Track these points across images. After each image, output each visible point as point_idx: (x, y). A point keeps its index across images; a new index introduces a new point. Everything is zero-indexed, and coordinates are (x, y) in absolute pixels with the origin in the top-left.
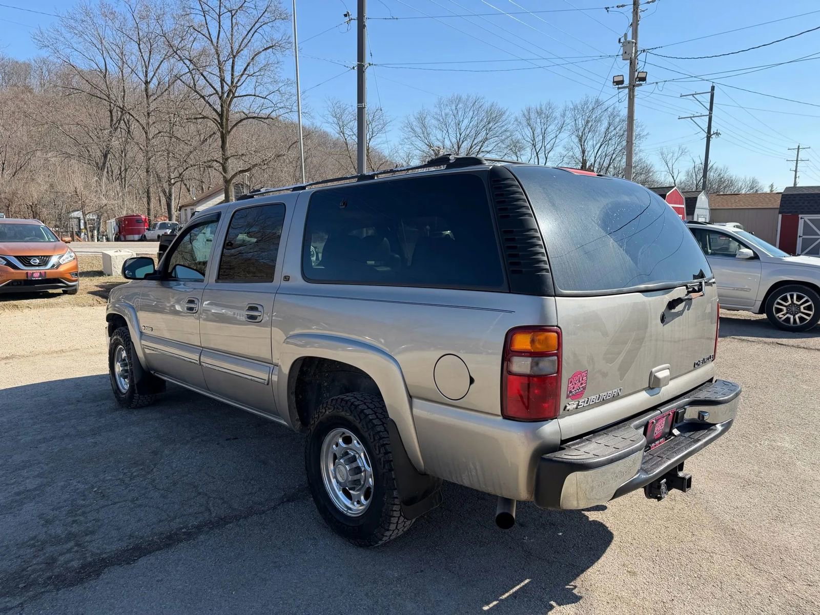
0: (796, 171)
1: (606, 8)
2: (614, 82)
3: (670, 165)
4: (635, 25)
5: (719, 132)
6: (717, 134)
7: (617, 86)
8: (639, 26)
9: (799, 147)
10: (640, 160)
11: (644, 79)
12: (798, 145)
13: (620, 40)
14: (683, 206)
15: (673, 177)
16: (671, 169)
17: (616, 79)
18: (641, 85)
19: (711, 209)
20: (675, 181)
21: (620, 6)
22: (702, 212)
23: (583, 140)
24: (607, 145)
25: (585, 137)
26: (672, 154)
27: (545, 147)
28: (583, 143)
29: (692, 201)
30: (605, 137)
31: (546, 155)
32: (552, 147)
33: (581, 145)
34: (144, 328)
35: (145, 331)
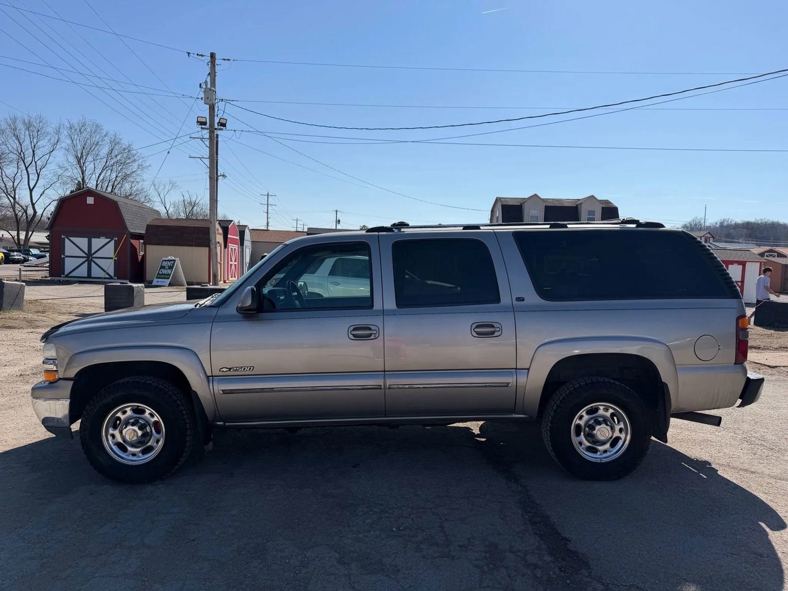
0: (267, 213)
1: (189, 53)
2: (198, 122)
3: (162, 196)
4: (212, 74)
5: (225, 174)
6: (223, 176)
7: (200, 126)
8: (216, 77)
9: (268, 194)
10: (142, 189)
11: (224, 125)
12: (267, 192)
13: (200, 85)
14: (238, 238)
15: (165, 207)
16: (163, 200)
17: (200, 120)
18: (222, 129)
19: (252, 241)
20: (167, 211)
21: (200, 55)
22: (248, 243)
23: (82, 162)
24: (109, 171)
25: (84, 159)
26: (163, 186)
27: (36, 163)
28: (82, 165)
29: (242, 234)
30: (107, 162)
31: (38, 171)
32: (45, 164)
33: (80, 167)
34: (228, 370)
35: (229, 373)
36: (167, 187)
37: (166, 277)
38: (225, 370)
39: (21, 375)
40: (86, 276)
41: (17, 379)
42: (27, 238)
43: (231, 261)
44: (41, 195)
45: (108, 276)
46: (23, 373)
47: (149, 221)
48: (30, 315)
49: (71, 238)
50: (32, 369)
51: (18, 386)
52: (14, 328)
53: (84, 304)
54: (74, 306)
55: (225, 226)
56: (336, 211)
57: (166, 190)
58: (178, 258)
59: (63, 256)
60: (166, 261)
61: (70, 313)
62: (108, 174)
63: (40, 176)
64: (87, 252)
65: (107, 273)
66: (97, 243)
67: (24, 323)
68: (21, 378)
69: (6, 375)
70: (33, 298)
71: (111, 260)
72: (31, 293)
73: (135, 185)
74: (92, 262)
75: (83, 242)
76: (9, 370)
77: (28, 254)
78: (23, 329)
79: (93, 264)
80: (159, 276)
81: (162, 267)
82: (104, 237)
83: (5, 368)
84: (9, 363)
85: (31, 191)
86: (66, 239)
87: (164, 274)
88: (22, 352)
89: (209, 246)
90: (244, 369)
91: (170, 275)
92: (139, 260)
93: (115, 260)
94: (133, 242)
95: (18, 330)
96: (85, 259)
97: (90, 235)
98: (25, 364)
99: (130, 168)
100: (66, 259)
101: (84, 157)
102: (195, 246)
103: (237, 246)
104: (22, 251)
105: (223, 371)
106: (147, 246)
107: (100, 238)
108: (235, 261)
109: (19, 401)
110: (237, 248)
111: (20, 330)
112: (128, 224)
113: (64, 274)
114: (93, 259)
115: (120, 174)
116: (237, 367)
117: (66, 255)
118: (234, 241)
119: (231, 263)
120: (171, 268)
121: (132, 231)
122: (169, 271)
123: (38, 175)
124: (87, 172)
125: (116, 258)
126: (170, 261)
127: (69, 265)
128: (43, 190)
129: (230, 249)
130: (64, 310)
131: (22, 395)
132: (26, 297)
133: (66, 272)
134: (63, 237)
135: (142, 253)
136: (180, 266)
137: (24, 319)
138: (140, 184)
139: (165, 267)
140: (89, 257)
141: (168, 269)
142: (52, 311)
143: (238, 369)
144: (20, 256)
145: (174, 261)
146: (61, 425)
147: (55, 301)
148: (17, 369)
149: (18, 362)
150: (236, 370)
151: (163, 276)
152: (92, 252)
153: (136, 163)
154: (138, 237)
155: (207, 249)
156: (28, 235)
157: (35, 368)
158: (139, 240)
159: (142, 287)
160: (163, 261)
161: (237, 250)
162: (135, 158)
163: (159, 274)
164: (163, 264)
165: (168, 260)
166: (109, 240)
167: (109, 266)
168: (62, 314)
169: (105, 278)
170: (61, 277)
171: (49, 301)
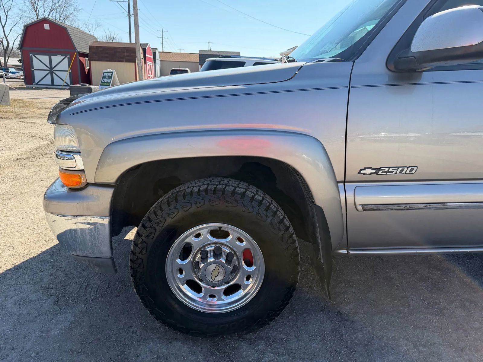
0: (162, 44)
14: (152, 57)
19: (161, 60)
22: (158, 62)
23: (35, 6)
24: (55, 13)
25: (36, 4)
26: (91, 26)
27: (3, 6)
28: (36, 8)
29: (154, 54)
30: (52, 6)
31: (6, 13)
32: (10, 7)
33: (35, 9)
34: (374, 171)
35: (375, 177)
36: (94, 26)
37: (108, 84)
38: (368, 171)
39: (17, 159)
40: (51, 84)
41: (14, 163)
42: (6, 62)
43: (149, 74)
44: (11, 31)
45: (66, 85)
46: (19, 157)
47: (90, 43)
48: (16, 109)
49: (36, 56)
50: (26, 153)
51: (16, 170)
52: (6, 118)
53: (54, 102)
54: (47, 104)
55: (144, 47)
56: (209, 42)
57: (94, 28)
58: (115, 71)
59: (32, 69)
60: (106, 72)
61: (46, 108)
62: (54, 15)
63: (8, 17)
64: (49, 67)
65: (65, 82)
66: (56, 59)
67: (12, 115)
68: (18, 162)
69: (4, 159)
70: (16, 98)
71: (67, 73)
72: (14, 95)
73: (73, 24)
74: (54, 74)
75: (45, 58)
76: (7, 154)
77: (8, 72)
78: (13, 119)
79: (54, 75)
80: (102, 84)
81: (104, 77)
82: (60, 55)
83: (2, 152)
84: (5, 148)
85: (3, 27)
86: (33, 56)
87: (106, 83)
88: (15, 138)
89: (135, 62)
90: (401, 171)
91: (110, 83)
92: (86, 72)
93: (69, 72)
94: (82, 59)
95: (8, 120)
96: (49, 71)
97: (50, 54)
98: (19, 149)
99: (69, 11)
100: (35, 71)
101: (36, 2)
102: (126, 62)
103: (152, 63)
104: (4, 69)
105: (364, 174)
106: (92, 62)
107: (57, 56)
108: (151, 74)
109: (20, 188)
110: (152, 65)
111: (11, 120)
112: (76, 45)
113: (35, 83)
114: (54, 72)
115: (62, 15)
116: (389, 168)
117: (34, 68)
118: (150, 60)
119: (149, 75)
120: (110, 78)
121: (79, 50)
122: (109, 80)
123: (7, 16)
124: (39, 14)
125: (70, 71)
126: (109, 72)
127: (38, 75)
128: (11, 27)
129: (148, 65)
130: (41, 106)
131: (22, 180)
132: (11, 97)
133: (36, 81)
134: (31, 55)
135: (88, 68)
136: (116, 76)
137: (12, 112)
138: (76, 23)
139: (106, 77)
140: (51, 70)
141: (109, 78)
142: (32, 107)
143: (391, 170)
144: (3, 73)
145: (112, 72)
146: (98, 255)
147: (33, 100)
148: (12, 153)
149: (12, 146)
150: (388, 172)
151: (105, 84)
152: (53, 67)
153: (73, 7)
154: (84, 55)
155: (134, 64)
156: (6, 60)
157: (29, 152)
158: (85, 57)
159: (97, 88)
160: (104, 72)
161: (152, 66)
162: (72, 3)
163: (102, 82)
164: (104, 75)
165: (108, 72)
166: (64, 57)
167: (66, 77)
168: (40, 108)
169: (64, 86)
170: (33, 84)
171: (28, 100)
